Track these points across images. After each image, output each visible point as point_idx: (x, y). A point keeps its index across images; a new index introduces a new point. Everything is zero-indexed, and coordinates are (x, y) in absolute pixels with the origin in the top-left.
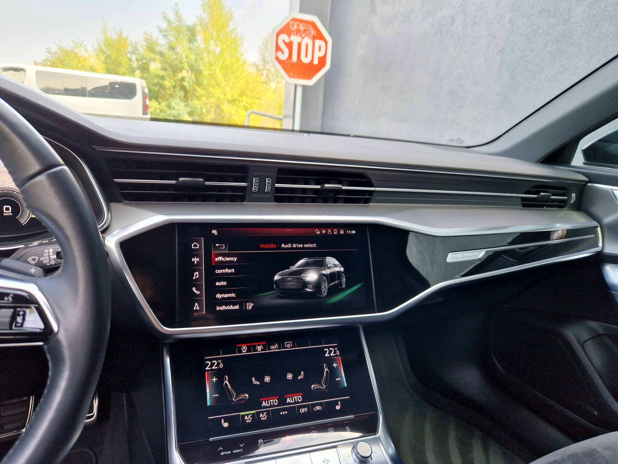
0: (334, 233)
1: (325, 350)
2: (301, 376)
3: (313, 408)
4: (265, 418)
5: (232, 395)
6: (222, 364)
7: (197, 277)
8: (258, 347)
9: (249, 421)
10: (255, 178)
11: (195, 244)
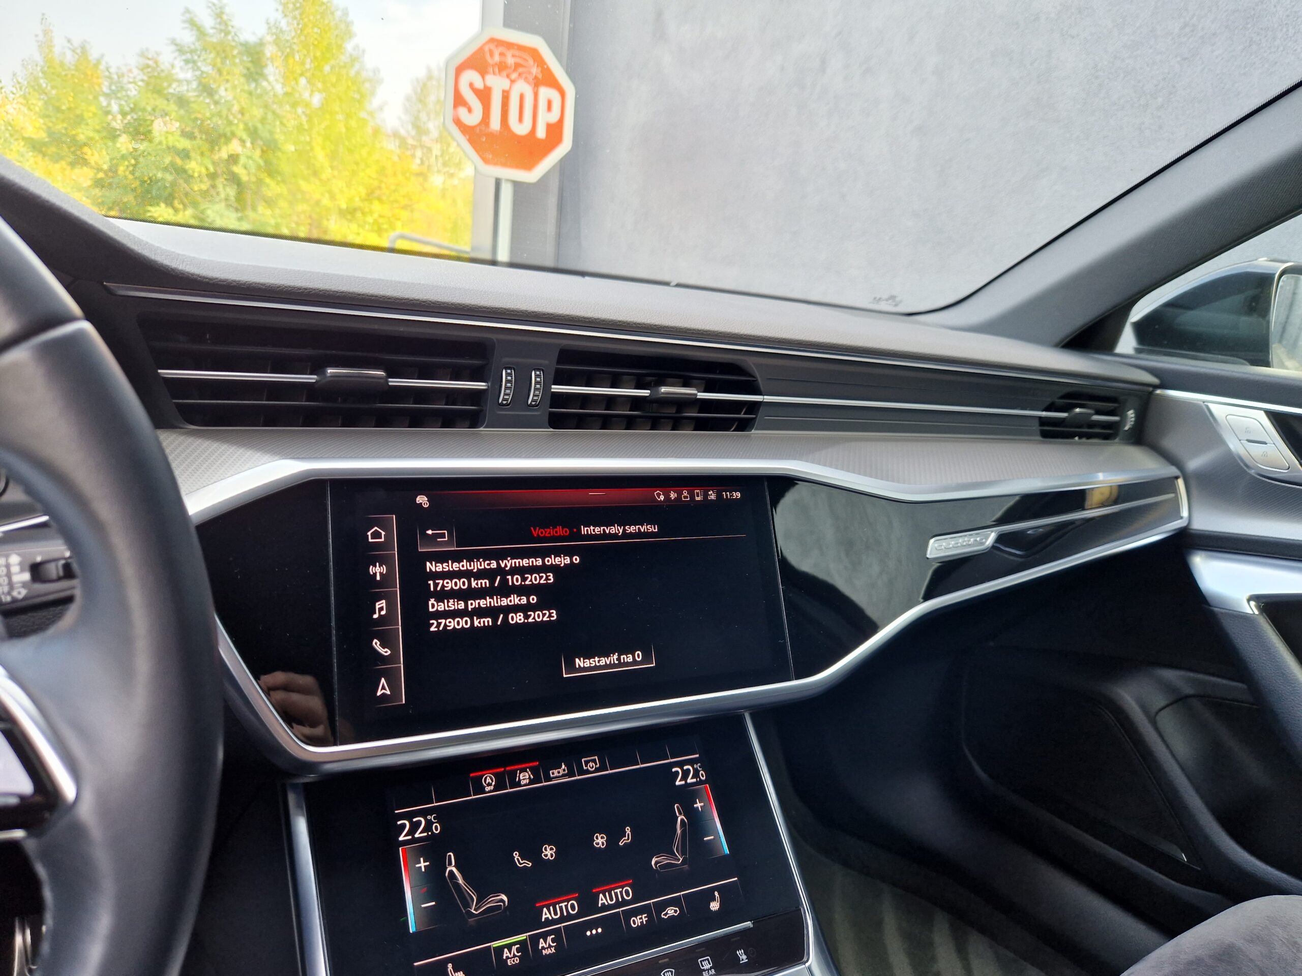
0: (696, 498)
1: (674, 770)
2: (626, 838)
3: (659, 914)
4: (551, 950)
5: (469, 898)
6: (438, 825)
7: (383, 613)
8: (521, 775)
9: (514, 961)
10: (506, 372)
11: (376, 530)
